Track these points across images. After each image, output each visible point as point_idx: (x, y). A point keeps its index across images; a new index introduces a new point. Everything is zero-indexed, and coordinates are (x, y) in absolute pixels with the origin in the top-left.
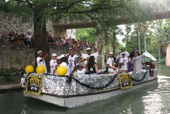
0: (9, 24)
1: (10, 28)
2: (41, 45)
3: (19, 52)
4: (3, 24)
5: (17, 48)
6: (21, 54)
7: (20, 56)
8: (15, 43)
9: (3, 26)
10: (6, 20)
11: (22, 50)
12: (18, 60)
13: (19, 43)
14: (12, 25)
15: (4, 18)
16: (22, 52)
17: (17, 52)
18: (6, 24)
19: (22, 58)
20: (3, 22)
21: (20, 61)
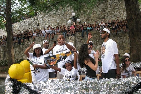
0: (119, 12)
1: (121, 16)
2: (133, 29)
3: (122, 38)
4: (113, 13)
5: (119, 35)
6: (125, 40)
7: (124, 42)
8: (117, 30)
9: (113, 16)
10: (116, 10)
11: (125, 36)
12: (121, 46)
13: (121, 30)
14: (122, 13)
15: (114, 8)
16: (125, 38)
17: (119, 38)
18: (117, 14)
19: (126, 43)
20: (113, 12)
21: (123, 46)
